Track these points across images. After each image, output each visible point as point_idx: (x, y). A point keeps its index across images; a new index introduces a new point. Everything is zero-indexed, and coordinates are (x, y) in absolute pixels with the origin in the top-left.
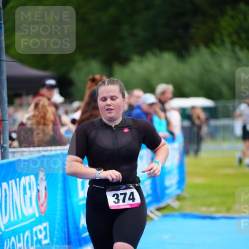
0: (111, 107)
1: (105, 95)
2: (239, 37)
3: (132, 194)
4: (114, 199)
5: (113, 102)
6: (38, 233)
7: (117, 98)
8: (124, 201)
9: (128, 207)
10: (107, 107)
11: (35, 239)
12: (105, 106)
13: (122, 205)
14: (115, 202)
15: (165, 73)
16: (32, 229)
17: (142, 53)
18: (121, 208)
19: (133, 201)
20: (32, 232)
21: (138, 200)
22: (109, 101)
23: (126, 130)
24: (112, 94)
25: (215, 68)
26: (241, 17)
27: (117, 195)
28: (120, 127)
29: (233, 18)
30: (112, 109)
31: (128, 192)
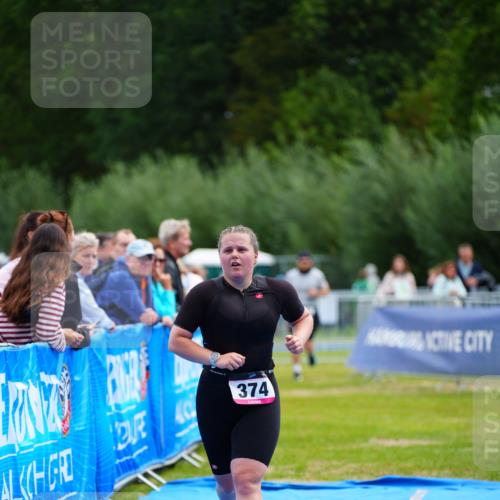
0: (238, 261)
1: (231, 244)
2: (321, 133)
3: (264, 384)
4: (239, 391)
8: (253, 395)
9: (259, 402)
10: (232, 261)
12: (230, 260)
13: (249, 400)
14: (240, 395)
15: (176, 198)
17: (131, 158)
18: (249, 403)
19: (266, 395)
21: (271, 394)
22: (235, 253)
23: (259, 296)
24: (240, 244)
25: (276, 191)
26: (324, 92)
27: (244, 386)
28: (251, 291)
29: (309, 94)
31: (259, 382)
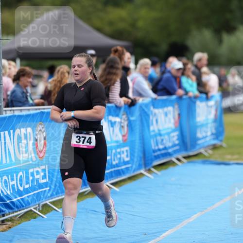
0: (77, 72)
1: (74, 64)
4: (77, 139)
5: (79, 69)
6: (35, 173)
7: (82, 66)
8: (83, 143)
10: (75, 73)
11: (31, 178)
13: (81, 145)
14: (77, 142)
16: (28, 170)
19: (90, 144)
20: (27, 173)
24: (79, 63)
30: (78, 74)
